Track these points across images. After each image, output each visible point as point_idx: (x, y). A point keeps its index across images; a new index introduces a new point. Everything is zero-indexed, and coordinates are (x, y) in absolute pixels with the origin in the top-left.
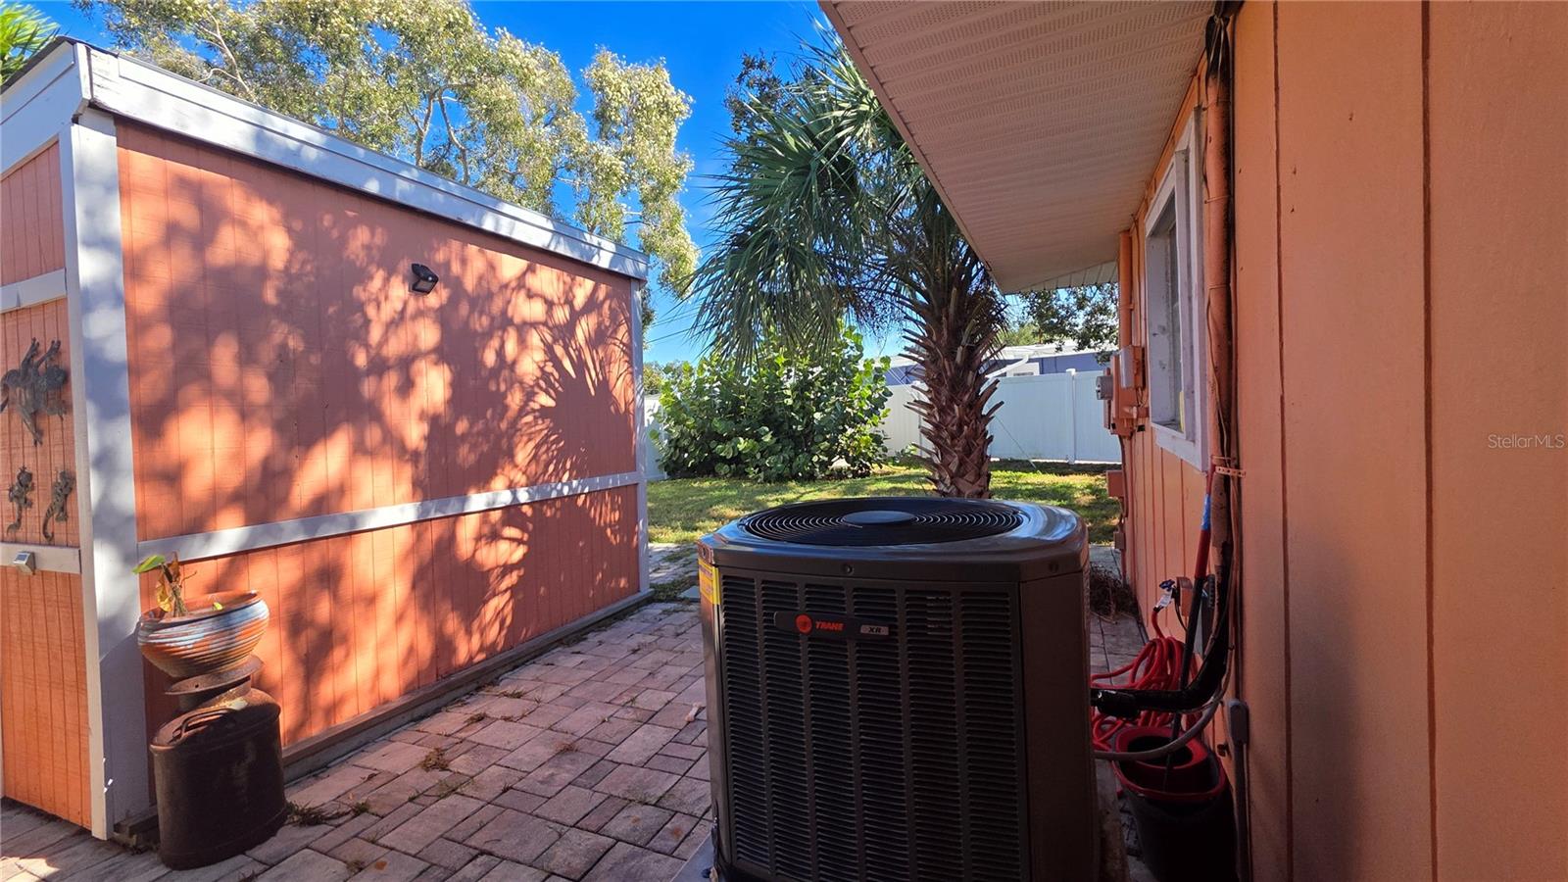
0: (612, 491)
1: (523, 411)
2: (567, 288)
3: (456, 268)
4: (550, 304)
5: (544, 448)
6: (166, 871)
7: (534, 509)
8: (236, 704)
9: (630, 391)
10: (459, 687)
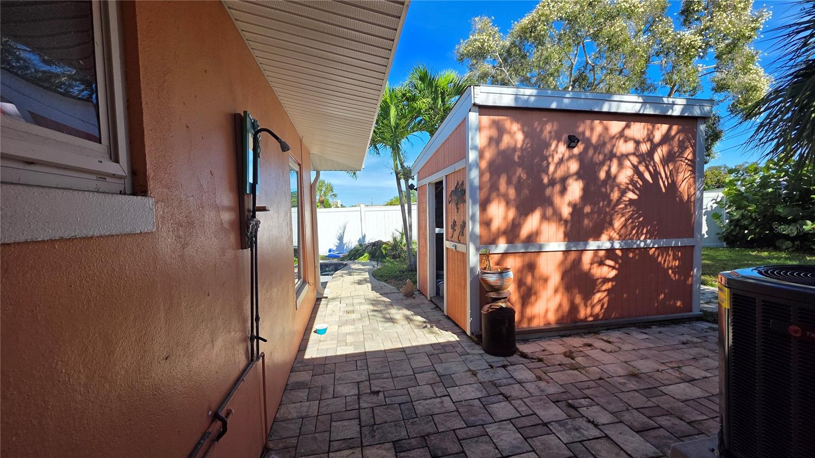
0: (675, 248)
1: (619, 201)
2: (649, 132)
3: (587, 134)
4: (637, 143)
5: (630, 221)
6: (484, 352)
7: (622, 252)
8: (504, 305)
9: (692, 189)
10: (580, 329)
